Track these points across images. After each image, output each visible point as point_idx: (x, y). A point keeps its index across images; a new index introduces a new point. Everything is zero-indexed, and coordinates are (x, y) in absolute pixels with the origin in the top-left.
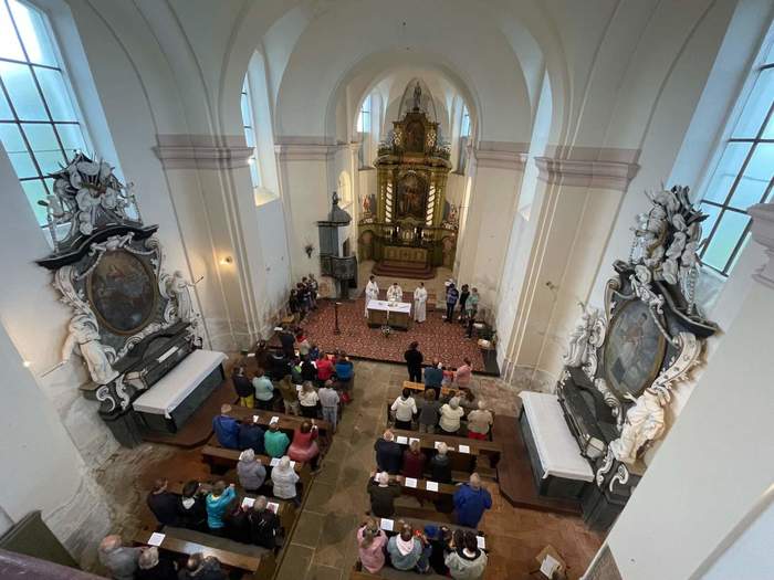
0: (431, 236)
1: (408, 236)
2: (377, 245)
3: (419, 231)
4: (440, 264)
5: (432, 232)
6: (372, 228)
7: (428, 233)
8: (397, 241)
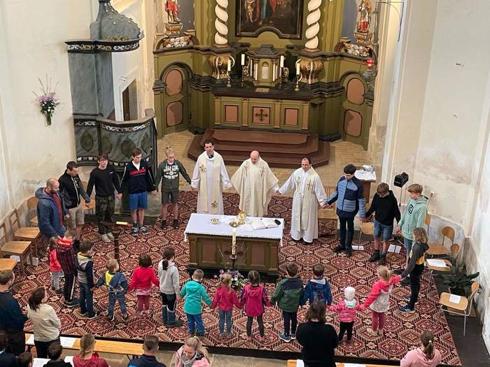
0: (318, 73)
1: (266, 73)
2: (198, 96)
3: (290, 63)
4: (339, 135)
5: (318, 64)
6: (186, 58)
7: (311, 66)
8: (241, 85)
